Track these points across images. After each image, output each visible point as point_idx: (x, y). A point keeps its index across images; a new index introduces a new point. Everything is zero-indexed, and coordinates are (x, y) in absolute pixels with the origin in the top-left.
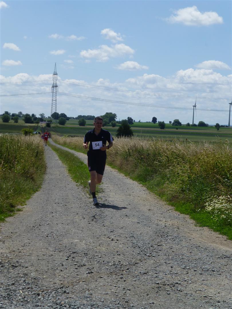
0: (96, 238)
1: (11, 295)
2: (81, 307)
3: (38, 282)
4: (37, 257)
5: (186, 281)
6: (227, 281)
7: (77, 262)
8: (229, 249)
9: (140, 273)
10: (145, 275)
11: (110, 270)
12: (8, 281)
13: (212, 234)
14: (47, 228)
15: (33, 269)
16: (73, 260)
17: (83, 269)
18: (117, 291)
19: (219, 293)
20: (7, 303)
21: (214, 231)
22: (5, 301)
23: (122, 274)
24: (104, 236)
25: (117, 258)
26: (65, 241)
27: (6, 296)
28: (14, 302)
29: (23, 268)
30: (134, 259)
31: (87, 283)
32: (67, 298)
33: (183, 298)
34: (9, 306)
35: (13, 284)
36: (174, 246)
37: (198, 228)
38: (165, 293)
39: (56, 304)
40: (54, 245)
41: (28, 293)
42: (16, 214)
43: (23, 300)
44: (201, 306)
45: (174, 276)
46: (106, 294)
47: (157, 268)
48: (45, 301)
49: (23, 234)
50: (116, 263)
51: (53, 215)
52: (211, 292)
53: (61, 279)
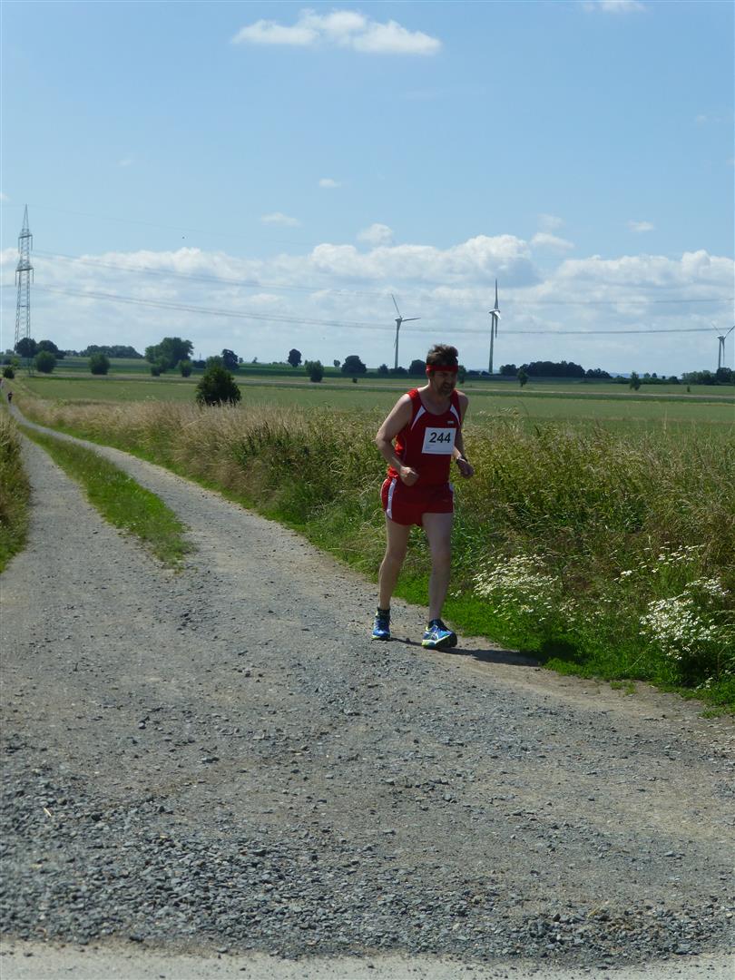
0: (203, 672)
1: (24, 822)
2: (214, 847)
3: (85, 787)
4: (61, 722)
5: (459, 775)
6: (563, 775)
7: (170, 734)
8: (550, 693)
9: (340, 757)
10: (353, 762)
11: (260, 752)
12: (4, 787)
14: (69, 648)
15: (61, 753)
16: (160, 729)
17: (191, 747)
18: (293, 806)
19: (550, 804)
20: (18, 844)
22: (11, 838)
23: (294, 762)
24: (223, 667)
25: (270, 723)
26: (125, 680)
27: (10, 824)
28: (35, 840)
29: (34, 752)
30: (315, 722)
31: (211, 786)
32: (172, 825)
33: (463, 819)
34: (25, 851)
35: (21, 793)
36: (409, 687)
38: (413, 807)
39: (147, 840)
40: (98, 691)
41: (66, 814)
43: (57, 833)
44: (514, 838)
45: (426, 764)
46: (269, 813)
47: (380, 746)
48: (115, 835)
49: (11, 665)
50: (271, 735)
51: (76, 614)
52: (530, 803)
53: (142, 778)
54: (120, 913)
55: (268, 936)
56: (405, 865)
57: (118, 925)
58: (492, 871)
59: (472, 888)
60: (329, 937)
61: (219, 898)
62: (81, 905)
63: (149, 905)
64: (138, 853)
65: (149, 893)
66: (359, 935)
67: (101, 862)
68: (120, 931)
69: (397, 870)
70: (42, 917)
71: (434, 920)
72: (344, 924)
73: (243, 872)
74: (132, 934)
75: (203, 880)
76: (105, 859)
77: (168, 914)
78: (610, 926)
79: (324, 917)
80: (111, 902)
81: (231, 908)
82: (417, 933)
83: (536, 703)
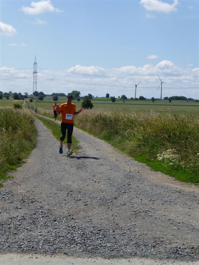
0: (83, 181)
1: (35, 222)
2: (87, 228)
3: (52, 212)
4: (46, 195)
5: (153, 209)
6: (181, 209)
7: (75, 198)
8: (178, 186)
9: (121, 204)
10: (124, 205)
11: (99, 203)
12: (30, 212)
13: (164, 176)
14: (47, 174)
15: (45, 203)
16: (72, 196)
17: (80, 201)
18: (108, 217)
19: (178, 217)
20: (34, 228)
21: (165, 174)
22: (32, 226)
23: (108, 205)
24: (89, 180)
25: (102, 194)
26: (63, 183)
27: (32, 222)
28: (38, 227)
29: (38, 203)
30: (114, 195)
31: (86, 212)
32: (75, 222)
33: (154, 221)
34: (36, 230)
35: (35, 214)
36: (139, 185)
37: (153, 172)
38: (141, 218)
39: (69, 227)
40: (55, 186)
41: (47, 219)
42: (23, 165)
43: (44, 225)
44: (168, 226)
45: (144, 206)
46: (101, 219)
47: (132, 201)
48: (60, 225)
49: (32, 179)
50: (102, 198)
51: (49, 165)
52: (172, 216)
53: (67, 210)
54: (61, 246)
55: (101, 253)
56: (138, 233)
57: (61, 250)
58: (162, 235)
59: (157, 240)
60: (118, 253)
61: (88, 242)
62: (51, 244)
63: (69, 244)
64: (66, 230)
65: (69, 241)
66: (126, 252)
67: (56, 232)
68: (61, 251)
69: (136, 235)
70: (40, 248)
71: (146, 248)
72: (122, 249)
73: (95, 235)
74: (65, 252)
75: (84, 238)
76: (57, 232)
77: (74, 247)
78: (194, 250)
79: (116, 248)
80: (59, 243)
81: (91, 245)
82: (142, 252)
83: (174, 189)
